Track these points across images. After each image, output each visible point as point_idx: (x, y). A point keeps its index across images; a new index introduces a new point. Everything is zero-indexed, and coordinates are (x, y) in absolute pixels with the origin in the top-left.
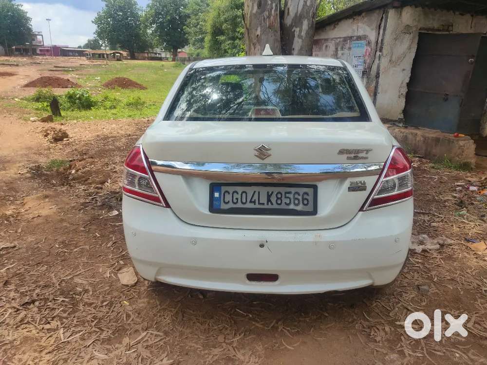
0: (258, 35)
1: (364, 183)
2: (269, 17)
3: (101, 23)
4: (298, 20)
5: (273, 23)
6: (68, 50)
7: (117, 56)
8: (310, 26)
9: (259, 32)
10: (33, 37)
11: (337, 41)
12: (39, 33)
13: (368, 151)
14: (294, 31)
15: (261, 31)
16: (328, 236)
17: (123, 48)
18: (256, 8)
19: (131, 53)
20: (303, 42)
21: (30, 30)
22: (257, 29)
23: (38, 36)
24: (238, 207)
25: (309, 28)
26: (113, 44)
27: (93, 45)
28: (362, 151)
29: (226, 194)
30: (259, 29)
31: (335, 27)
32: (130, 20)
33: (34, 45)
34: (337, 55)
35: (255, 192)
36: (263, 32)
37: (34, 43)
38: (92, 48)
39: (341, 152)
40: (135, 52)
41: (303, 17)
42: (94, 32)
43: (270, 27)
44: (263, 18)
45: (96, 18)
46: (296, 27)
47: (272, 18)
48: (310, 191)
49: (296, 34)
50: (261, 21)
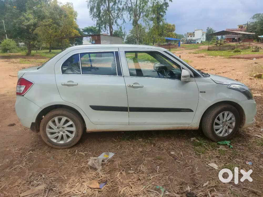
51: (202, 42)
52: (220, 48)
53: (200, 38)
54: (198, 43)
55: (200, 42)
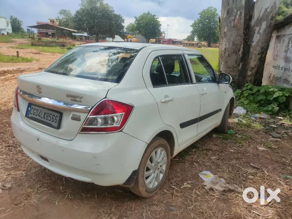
0: (225, 32)
1: (80, 116)
2: (234, 20)
3: (195, 26)
4: (259, 22)
5: (236, 24)
6: (176, 41)
7: (199, 45)
8: (268, 26)
9: (226, 30)
10: (160, 34)
11: (290, 37)
12: (163, 32)
13: (81, 98)
14: (256, 29)
15: (227, 29)
16: (63, 143)
17: (204, 40)
18: (225, 15)
19: (208, 44)
20: (260, 37)
21: (160, 30)
22: (224, 29)
23: (163, 34)
24: (34, 117)
25: (266, 28)
26: (200, 38)
27: (190, 38)
28: (78, 97)
29: (35, 110)
30: (226, 28)
31: (290, 26)
32: (212, 25)
33: (160, 38)
34: (288, 46)
35: (41, 111)
36: (229, 30)
37: (160, 37)
38: (189, 40)
39: (68, 96)
40: (211, 43)
41: (263, 19)
42: (191, 31)
43: (234, 27)
44: (229, 21)
45: (193, 24)
46: (257, 27)
47: (236, 21)
48: (58, 115)
49: (256, 31)
50: (228, 23)
51: (8, 33)
52: (46, 44)
53: (5, 28)
54: (3, 34)
55: (6, 34)
